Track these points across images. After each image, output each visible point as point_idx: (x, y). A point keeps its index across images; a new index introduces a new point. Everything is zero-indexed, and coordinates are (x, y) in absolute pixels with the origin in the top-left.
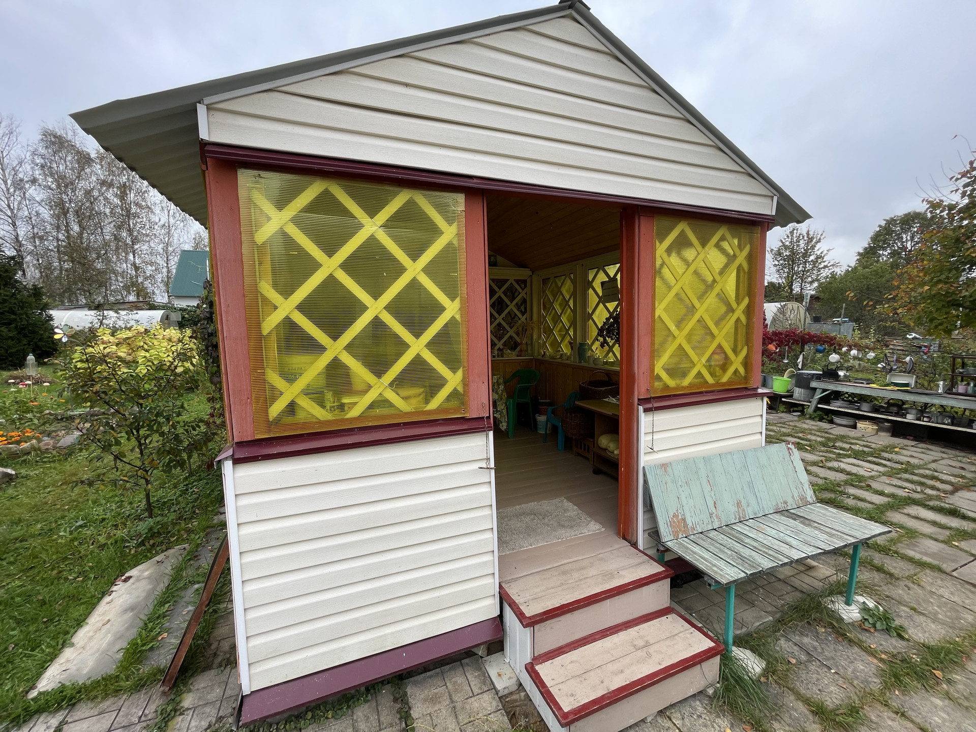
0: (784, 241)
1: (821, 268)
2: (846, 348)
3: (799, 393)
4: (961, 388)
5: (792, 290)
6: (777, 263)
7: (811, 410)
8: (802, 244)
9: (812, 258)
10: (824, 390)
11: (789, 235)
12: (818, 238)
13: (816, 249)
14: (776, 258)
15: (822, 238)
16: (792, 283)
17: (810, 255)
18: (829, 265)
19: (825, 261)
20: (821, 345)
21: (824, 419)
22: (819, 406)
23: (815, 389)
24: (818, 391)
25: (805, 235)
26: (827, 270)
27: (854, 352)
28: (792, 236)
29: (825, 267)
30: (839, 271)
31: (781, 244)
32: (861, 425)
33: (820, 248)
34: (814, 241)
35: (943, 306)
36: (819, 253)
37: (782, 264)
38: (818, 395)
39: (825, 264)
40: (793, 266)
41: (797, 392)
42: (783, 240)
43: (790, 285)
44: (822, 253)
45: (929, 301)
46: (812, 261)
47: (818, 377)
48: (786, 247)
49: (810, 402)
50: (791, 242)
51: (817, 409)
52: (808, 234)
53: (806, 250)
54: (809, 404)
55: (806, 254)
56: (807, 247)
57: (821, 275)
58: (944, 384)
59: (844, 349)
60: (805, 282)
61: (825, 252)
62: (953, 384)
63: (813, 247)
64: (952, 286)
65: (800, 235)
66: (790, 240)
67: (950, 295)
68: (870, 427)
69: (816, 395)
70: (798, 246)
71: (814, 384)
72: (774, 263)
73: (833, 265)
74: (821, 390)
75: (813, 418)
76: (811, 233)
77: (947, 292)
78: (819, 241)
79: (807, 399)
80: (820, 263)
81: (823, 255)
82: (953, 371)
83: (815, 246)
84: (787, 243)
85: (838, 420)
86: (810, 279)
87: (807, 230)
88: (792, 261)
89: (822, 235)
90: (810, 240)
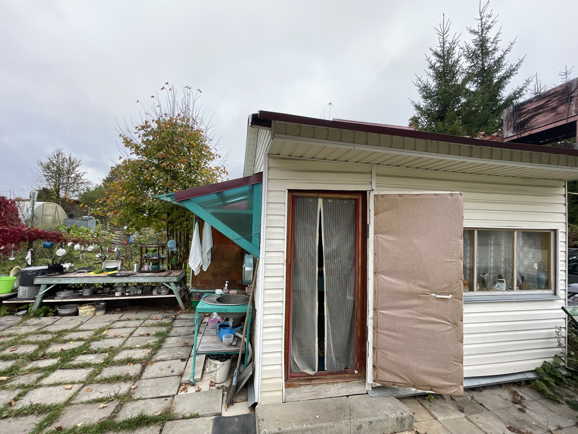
0: (52, 160)
1: (80, 183)
2: (71, 243)
3: (23, 291)
4: (146, 268)
5: (59, 195)
6: (46, 174)
7: (35, 308)
8: (66, 165)
9: (73, 175)
10: (49, 285)
11: (56, 157)
12: (77, 163)
13: (76, 170)
14: (46, 170)
15: (80, 164)
16: (59, 190)
17: (72, 174)
18: (84, 182)
19: (82, 179)
20: (49, 241)
21: (50, 312)
22: (44, 301)
23: (39, 285)
24: (42, 287)
25: (68, 159)
26: (83, 185)
27: (77, 246)
28: (58, 157)
29: (82, 183)
30: (92, 188)
31: (49, 161)
32: (82, 310)
33: (79, 170)
34: (74, 164)
35: (134, 212)
36: (78, 173)
37: (50, 176)
38: (42, 292)
39: (82, 181)
40: (59, 178)
41: (21, 291)
42: (51, 158)
43: (58, 191)
44: (79, 174)
45: (126, 208)
46: (73, 177)
47: (43, 273)
48: (54, 165)
49: (35, 299)
50: (57, 162)
51: (42, 304)
52: (70, 160)
53: (69, 170)
54: (33, 301)
55: (68, 172)
56: (69, 168)
57: (80, 188)
58: (137, 265)
59: (69, 244)
60: (69, 191)
61: (82, 174)
62: (142, 265)
63: (74, 169)
64: (138, 198)
65: (64, 158)
66: (56, 160)
67: (137, 204)
68: (89, 310)
69: (40, 292)
70: (63, 166)
71: (37, 281)
72: (43, 174)
73: (86, 183)
74: (45, 286)
75: (38, 315)
76: (72, 159)
77: (136, 203)
78: (78, 166)
79: (32, 296)
80: (79, 180)
81: (80, 175)
82: (141, 256)
83: (75, 169)
84: (55, 162)
85: (62, 311)
86: (72, 189)
87: (69, 156)
88: (59, 175)
89: (79, 162)
90: (73, 163)
